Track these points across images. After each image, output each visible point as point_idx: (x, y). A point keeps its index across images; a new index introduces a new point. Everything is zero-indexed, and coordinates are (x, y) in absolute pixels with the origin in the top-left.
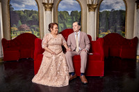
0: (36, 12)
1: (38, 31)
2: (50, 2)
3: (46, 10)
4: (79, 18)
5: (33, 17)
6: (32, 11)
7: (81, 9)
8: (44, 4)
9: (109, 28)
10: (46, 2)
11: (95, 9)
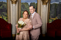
0: (5, 3)
1: (6, 16)
4: (35, 7)
5: (3, 7)
6: (2, 2)
7: (38, 2)
9: (57, 16)
11: (47, 3)
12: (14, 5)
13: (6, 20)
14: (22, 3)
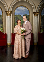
1: (2, 27)
2: (10, 11)
3: (7, 15)
8: (6, 12)
10: (8, 11)
11: (38, 15)
12: (9, 17)
13: (1, 31)
14: (16, 15)
